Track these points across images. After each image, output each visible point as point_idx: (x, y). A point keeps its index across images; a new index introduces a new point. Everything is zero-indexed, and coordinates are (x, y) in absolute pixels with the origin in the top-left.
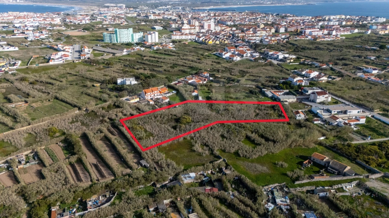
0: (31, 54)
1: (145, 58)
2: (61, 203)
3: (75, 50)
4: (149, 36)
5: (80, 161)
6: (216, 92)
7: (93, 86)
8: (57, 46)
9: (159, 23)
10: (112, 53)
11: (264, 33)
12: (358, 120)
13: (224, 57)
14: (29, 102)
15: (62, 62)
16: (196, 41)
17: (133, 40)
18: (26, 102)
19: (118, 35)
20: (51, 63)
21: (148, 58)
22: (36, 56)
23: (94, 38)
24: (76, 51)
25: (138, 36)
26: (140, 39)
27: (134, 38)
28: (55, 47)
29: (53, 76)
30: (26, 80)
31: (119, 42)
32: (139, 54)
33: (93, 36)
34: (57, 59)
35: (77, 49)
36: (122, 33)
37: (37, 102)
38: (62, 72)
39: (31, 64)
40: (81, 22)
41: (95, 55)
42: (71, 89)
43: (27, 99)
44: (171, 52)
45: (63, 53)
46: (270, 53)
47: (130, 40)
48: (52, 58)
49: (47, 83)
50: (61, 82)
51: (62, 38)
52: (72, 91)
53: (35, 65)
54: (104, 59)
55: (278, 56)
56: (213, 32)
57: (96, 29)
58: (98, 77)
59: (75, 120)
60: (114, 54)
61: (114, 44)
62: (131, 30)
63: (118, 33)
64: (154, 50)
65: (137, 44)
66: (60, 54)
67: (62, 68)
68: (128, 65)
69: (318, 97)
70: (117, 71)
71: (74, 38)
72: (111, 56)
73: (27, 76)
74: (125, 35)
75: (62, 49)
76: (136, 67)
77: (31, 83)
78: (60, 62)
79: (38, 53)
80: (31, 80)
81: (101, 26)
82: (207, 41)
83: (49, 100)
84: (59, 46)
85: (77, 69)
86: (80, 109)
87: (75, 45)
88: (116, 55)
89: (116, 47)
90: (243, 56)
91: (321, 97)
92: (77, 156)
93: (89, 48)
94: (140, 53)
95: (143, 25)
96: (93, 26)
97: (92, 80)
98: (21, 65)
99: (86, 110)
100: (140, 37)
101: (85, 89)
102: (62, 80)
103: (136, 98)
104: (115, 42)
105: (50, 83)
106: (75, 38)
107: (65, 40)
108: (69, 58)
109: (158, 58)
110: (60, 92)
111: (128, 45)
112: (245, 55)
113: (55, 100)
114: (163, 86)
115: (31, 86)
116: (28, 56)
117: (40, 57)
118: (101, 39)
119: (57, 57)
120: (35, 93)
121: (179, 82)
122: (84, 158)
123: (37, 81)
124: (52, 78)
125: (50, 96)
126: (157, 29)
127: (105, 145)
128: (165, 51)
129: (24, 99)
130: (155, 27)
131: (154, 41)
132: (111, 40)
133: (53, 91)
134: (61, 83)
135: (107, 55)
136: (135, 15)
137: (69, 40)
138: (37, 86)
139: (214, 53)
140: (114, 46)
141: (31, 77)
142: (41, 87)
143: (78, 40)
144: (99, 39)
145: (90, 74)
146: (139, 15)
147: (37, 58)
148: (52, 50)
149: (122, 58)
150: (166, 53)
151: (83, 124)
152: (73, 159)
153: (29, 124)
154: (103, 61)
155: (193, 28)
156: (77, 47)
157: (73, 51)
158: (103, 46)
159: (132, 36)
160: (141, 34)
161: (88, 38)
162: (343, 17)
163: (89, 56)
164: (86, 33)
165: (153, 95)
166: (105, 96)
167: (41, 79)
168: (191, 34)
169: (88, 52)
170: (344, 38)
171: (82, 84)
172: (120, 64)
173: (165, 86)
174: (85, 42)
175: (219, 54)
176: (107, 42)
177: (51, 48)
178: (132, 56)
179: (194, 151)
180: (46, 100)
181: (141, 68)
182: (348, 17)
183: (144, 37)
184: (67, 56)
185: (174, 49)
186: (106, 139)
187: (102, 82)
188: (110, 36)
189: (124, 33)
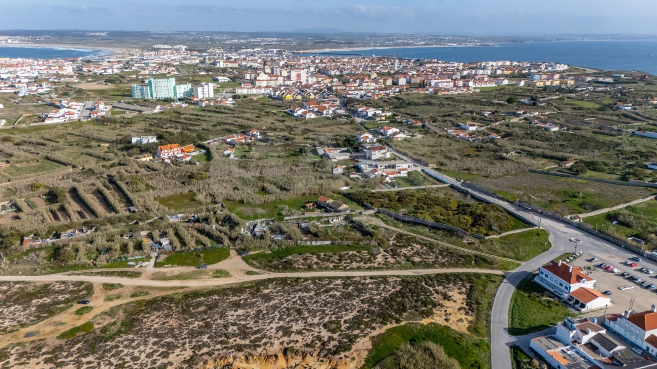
0: (21, 112)
1: (182, 116)
2: (35, 235)
3: (86, 107)
4: (200, 89)
5: (63, 209)
6: (256, 151)
7: (99, 146)
8: (60, 102)
9: (230, 72)
10: (139, 111)
11: (373, 85)
12: (399, 173)
13: (295, 114)
14: (11, 162)
15: (63, 121)
16: (270, 97)
17: (175, 94)
18: (8, 162)
19: (153, 88)
20: (47, 122)
21: (188, 116)
22: (28, 115)
23: (119, 93)
24: (87, 109)
25: (182, 89)
26: (185, 93)
27: (178, 92)
28: (58, 104)
29: (48, 136)
30: (10, 141)
31: (154, 98)
32: (176, 112)
33: (118, 90)
34: (56, 118)
35: (90, 107)
36: (159, 85)
37: (21, 162)
38: (61, 132)
39: (20, 123)
40: (105, 72)
41: (113, 113)
42: (69, 150)
43: (9, 159)
44: (224, 109)
45: (66, 110)
46: (360, 110)
47: (172, 95)
48: (49, 116)
49: (38, 144)
50: (58, 142)
51: (70, 93)
52: (70, 151)
53: (24, 125)
54: (124, 118)
55: (367, 113)
56: (303, 84)
57: (125, 81)
58: (108, 137)
59: (65, 177)
60: (140, 111)
61: (146, 100)
62: (173, 80)
63: (153, 85)
64: (201, 107)
65: (180, 100)
66: (62, 111)
67: (62, 128)
68: (156, 124)
69: (373, 153)
70: (138, 130)
71: (88, 93)
72: (136, 113)
73: (12, 136)
74: (163, 88)
75: (67, 106)
76: (164, 126)
77: (16, 144)
78: (61, 120)
79: (31, 112)
80: (17, 141)
81: (135, 76)
82: (284, 96)
83: (37, 161)
84: (63, 102)
85: (82, 129)
86: (74, 167)
87: (87, 102)
88: (143, 113)
89: (147, 104)
90: (322, 114)
91: (377, 152)
92: (59, 204)
93: (105, 104)
94: (178, 110)
95: (203, 76)
96: (122, 77)
97: (100, 140)
98: (5, 125)
99: (83, 169)
100: (186, 90)
101: (88, 150)
102: (58, 140)
103: (148, 156)
104: (149, 97)
105: (42, 144)
106: (91, 93)
107: (75, 96)
108: (75, 117)
109: (202, 116)
110: (53, 152)
111: (167, 101)
112: (325, 112)
113: (46, 161)
114: (192, 145)
115: (17, 147)
116: (17, 114)
117: (33, 116)
118: (128, 94)
119: (57, 115)
120: (20, 154)
121: (215, 141)
122: (67, 206)
123: (26, 142)
124: (45, 139)
125: (39, 156)
126: (220, 81)
127: (95, 198)
128: (217, 108)
129: (5, 159)
130: (218, 78)
131: (207, 96)
132: (142, 94)
133: (43, 151)
134: (56, 144)
135: (130, 112)
136: (197, 61)
137: (80, 95)
138: (25, 147)
139: (286, 110)
140: (146, 102)
141: (18, 137)
142: (29, 148)
143: (93, 95)
144: (126, 93)
145: (99, 134)
146: (202, 62)
147: (29, 116)
148: (52, 107)
149: (150, 116)
150: (217, 110)
151: (74, 180)
152: (55, 207)
153: (9, 181)
154: (122, 120)
155: (274, 78)
156: (90, 104)
157: (83, 109)
158: (129, 103)
159: (175, 88)
160: (189, 86)
161: (111, 93)
162: (508, 63)
163: (104, 113)
164: (110, 86)
165: (172, 153)
166: (111, 155)
167: (30, 140)
168: (267, 87)
169: (103, 109)
170: (478, 91)
171: (85, 145)
172: (144, 122)
173: (194, 145)
174: (104, 97)
175: (291, 111)
176: (136, 97)
177: (52, 105)
178: (167, 114)
179: (195, 200)
180: (33, 160)
181: (171, 127)
182: (515, 63)
183: (192, 90)
184: (73, 114)
185: (232, 106)
186: (99, 193)
187: (111, 142)
188: (142, 90)
189: (162, 85)
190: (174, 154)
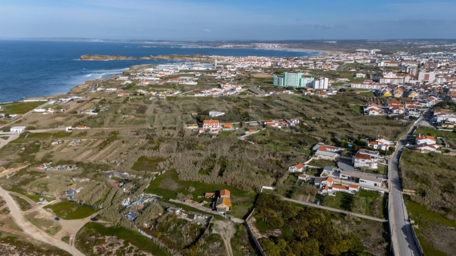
4: (317, 82)
18: (135, 116)
19: (286, 79)
20: (196, 95)
25: (305, 82)
26: (308, 84)
27: (302, 83)
33: (272, 79)
34: (204, 93)
36: (290, 77)
46: (435, 114)
47: (296, 85)
55: (440, 117)
62: (300, 74)
63: (286, 77)
64: (304, 95)
74: (292, 79)
82: (384, 93)
88: (256, 95)
91: (360, 160)
94: (281, 96)
95: (351, 72)
100: (309, 82)
103: (195, 126)
104: (282, 85)
119: (208, 92)
130: (359, 74)
135: (249, 95)
136: (369, 61)
146: (373, 62)
155: (402, 77)
159: (300, 80)
160: (311, 79)
165: (211, 126)
175: (365, 107)
183: (312, 82)
185: (327, 97)
188: (279, 80)
189: (292, 77)
190: (213, 127)
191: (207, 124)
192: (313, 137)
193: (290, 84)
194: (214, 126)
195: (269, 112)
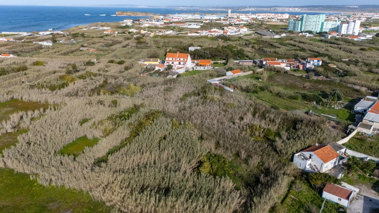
4: (345, 26)
19: (304, 22)
20: (189, 35)
25: (330, 26)
27: (324, 27)
36: (309, 20)
62: (323, 17)
63: (304, 20)
64: (326, 38)
74: (312, 23)
100: (333, 26)
103: (153, 61)
107: (254, 26)
131: (351, 33)
132: (294, 28)
159: (322, 24)
160: (336, 23)
161: (280, 27)
165: (177, 62)
174: (265, 28)
188: (295, 24)
189: (312, 20)
190: (180, 63)
191: (171, 59)
192: (349, 85)
193: (309, 29)
194: (182, 63)
195: (275, 52)
